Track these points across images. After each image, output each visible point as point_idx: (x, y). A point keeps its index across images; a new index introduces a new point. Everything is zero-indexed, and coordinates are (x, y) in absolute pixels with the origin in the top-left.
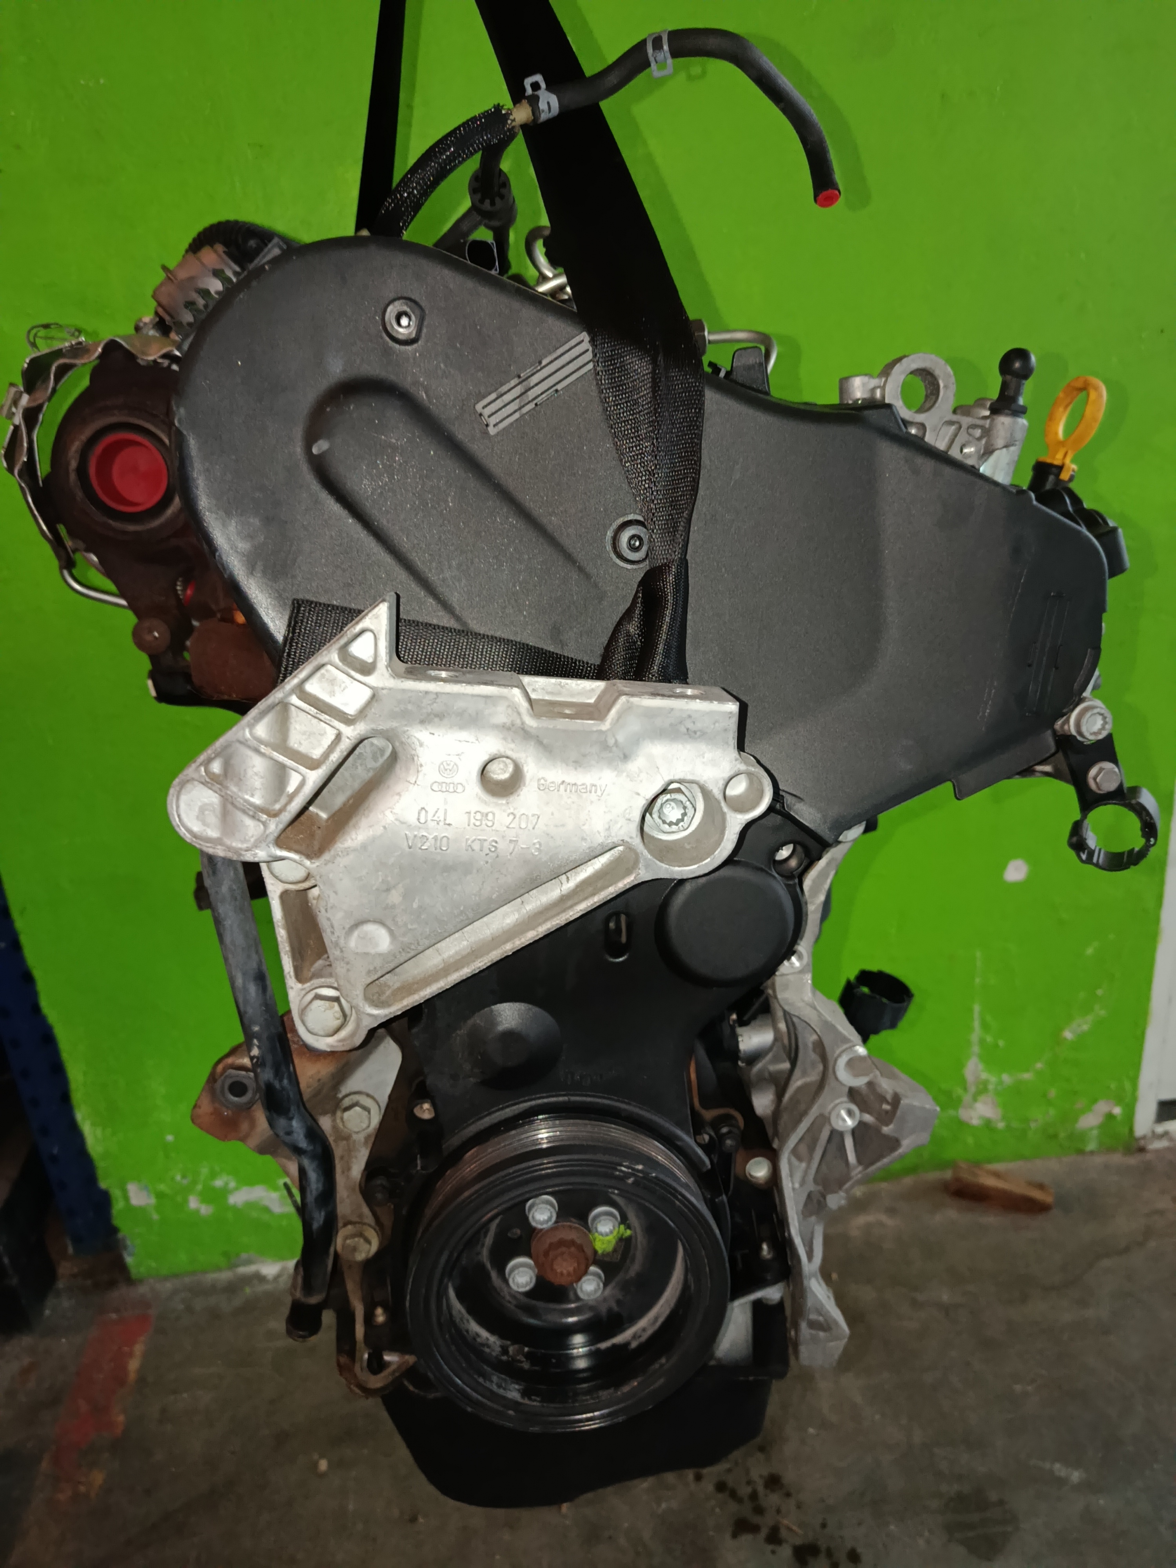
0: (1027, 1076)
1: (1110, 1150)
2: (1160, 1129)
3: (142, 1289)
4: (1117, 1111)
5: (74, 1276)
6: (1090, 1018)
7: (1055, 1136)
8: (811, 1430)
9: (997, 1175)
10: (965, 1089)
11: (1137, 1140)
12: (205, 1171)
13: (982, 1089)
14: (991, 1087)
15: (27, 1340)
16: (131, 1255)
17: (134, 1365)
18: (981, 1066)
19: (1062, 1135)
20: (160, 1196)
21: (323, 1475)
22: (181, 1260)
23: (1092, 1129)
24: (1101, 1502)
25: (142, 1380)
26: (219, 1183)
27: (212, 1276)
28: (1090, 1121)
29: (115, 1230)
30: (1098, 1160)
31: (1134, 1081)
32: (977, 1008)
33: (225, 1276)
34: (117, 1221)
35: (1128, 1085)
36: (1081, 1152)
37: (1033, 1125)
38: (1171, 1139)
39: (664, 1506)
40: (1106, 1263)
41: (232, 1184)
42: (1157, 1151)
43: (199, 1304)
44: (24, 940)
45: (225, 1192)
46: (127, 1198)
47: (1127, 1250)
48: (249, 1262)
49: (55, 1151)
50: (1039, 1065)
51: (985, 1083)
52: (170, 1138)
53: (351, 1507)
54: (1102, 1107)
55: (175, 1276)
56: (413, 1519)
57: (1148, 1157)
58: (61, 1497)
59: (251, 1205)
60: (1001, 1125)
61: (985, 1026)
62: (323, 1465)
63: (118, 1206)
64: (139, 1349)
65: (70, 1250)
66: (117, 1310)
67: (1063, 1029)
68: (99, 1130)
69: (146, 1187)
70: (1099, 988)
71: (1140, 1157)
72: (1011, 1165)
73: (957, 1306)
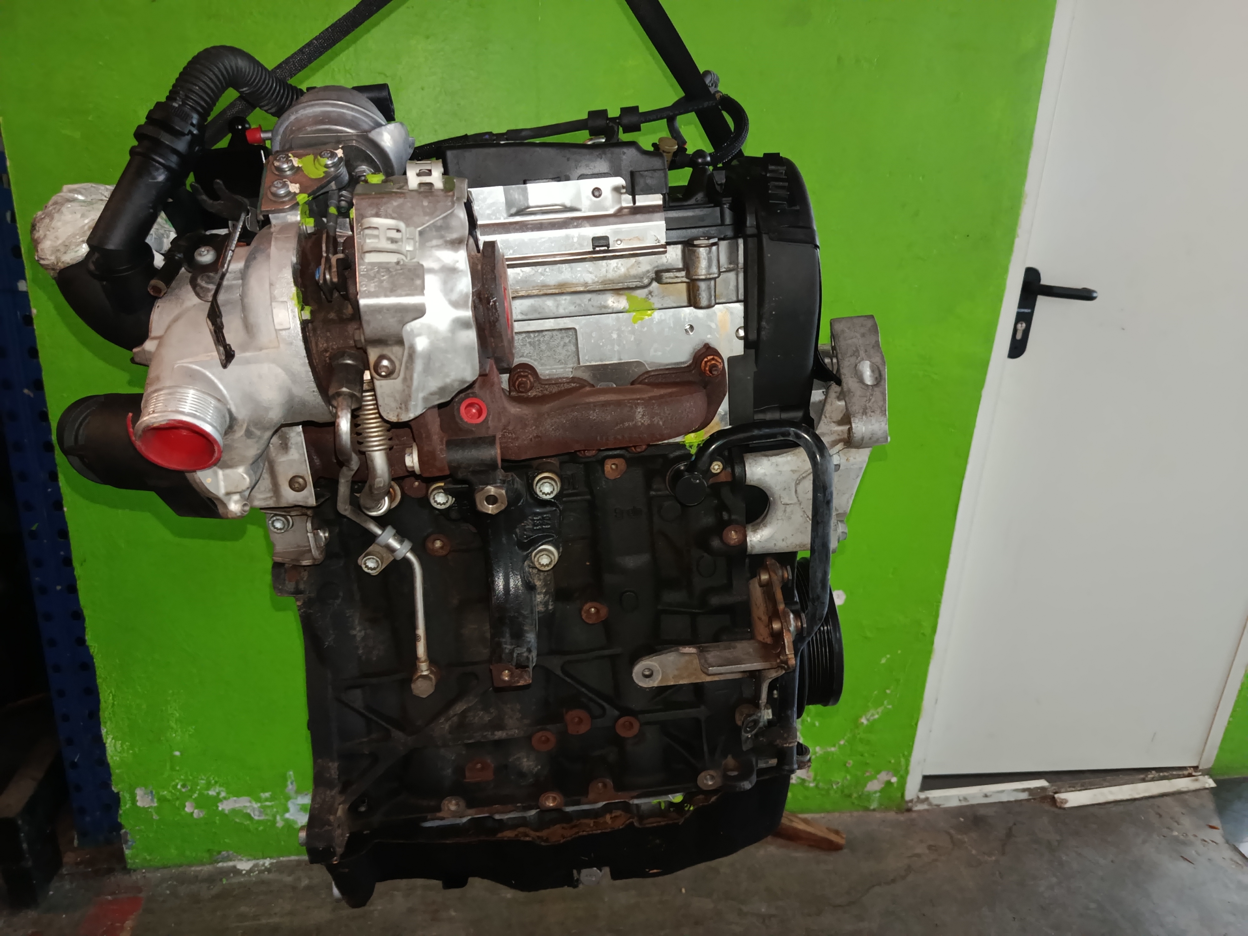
0: (833, 749)
1: (887, 809)
2: (922, 796)
3: (135, 877)
4: (894, 780)
5: (78, 864)
6: (880, 710)
7: (849, 796)
9: (805, 821)
11: (907, 802)
12: (202, 782)
15: (32, 914)
16: (130, 848)
19: (855, 795)
20: (162, 800)
22: (172, 854)
23: (875, 792)
26: (212, 793)
27: (194, 869)
28: (874, 786)
29: (120, 826)
30: (878, 816)
31: (908, 758)
33: (207, 868)
34: (122, 820)
35: (903, 760)
36: (867, 809)
37: (835, 787)
38: (930, 804)
40: (877, 889)
41: (223, 794)
42: (919, 811)
43: (183, 890)
44: (80, 585)
45: (217, 799)
46: (134, 801)
47: (893, 881)
48: (228, 859)
49: (76, 759)
50: (842, 742)
52: (177, 753)
54: (883, 776)
55: (165, 867)
57: (913, 815)
59: (234, 811)
60: (812, 785)
63: (126, 806)
64: (129, 924)
65: (76, 842)
66: (112, 893)
67: (861, 717)
68: (119, 743)
69: (152, 792)
70: (888, 688)
71: (907, 815)
72: (817, 816)
73: (771, 916)
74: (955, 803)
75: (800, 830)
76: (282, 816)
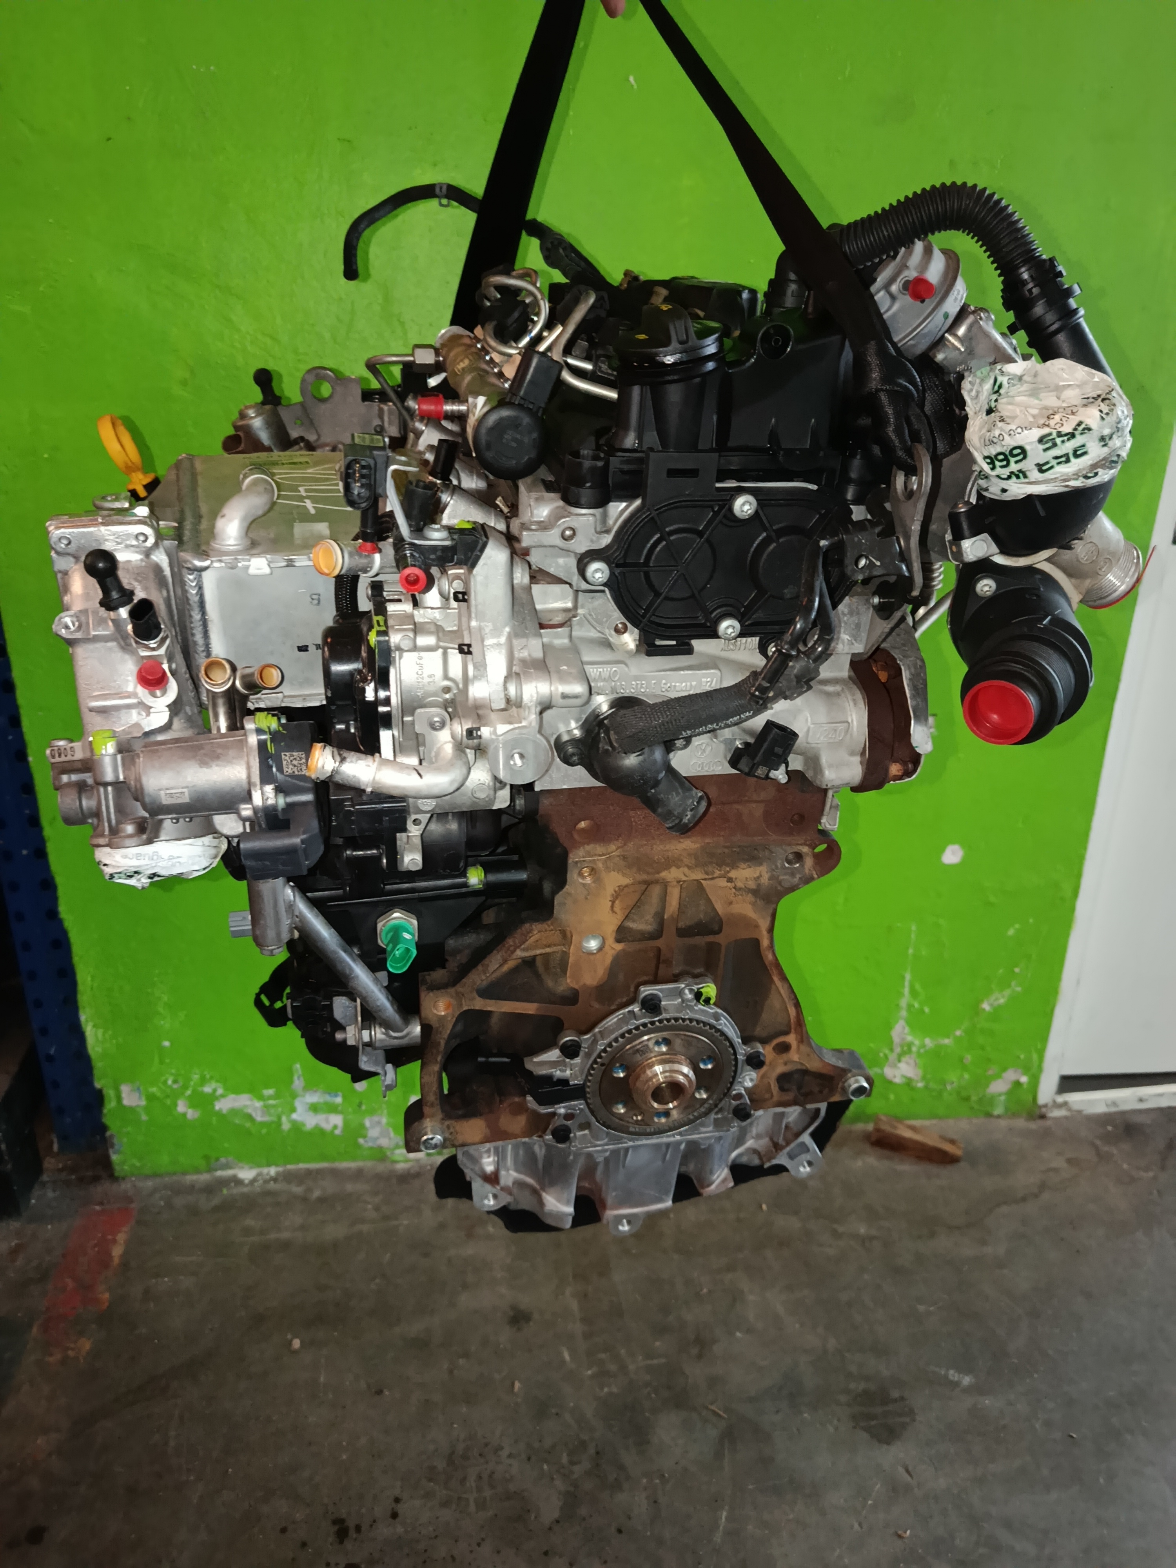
0: (946, 1041)
1: (1014, 1115)
2: (1060, 1099)
3: (125, 1186)
4: (1024, 1079)
5: (60, 1171)
6: (1007, 992)
7: (967, 1099)
8: (738, 1334)
9: (913, 1128)
10: (892, 1050)
11: (1040, 1107)
12: (196, 1077)
13: (907, 1049)
14: (914, 1049)
15: (14, 1224)
16: (117, 1152)
17: (117, 1252)
18: (907, 1030)
19: (974, 1098)
20: (151, 1098)
21: (296, 1352)
22: (163, 1161)
23: (1000, 1095)
24: (987, 1402)
25: (125, 1265)
26: (207, 1089)
27: (190, 1178)
28: (999, 1087)
29: (104, 1128)
30: (1003, 1123)
31: (1041, 1053)
32: (908, 976)
33: (205, 1177)
34: (107, 1120)
35: (1035, 1056)
36: (989, 1115)
37: (949, 1087)
38: (1070, 1110)
39: (606, 1390)
40: (1004, 1209)
41: (220, 1091)
42: (1056, 1119)
43: (179, 1201)
44: (50, 848)
45: (213, 1097)
46: (119, 1098)
47: (1024, 1199)
48: (227, 1166)
49: (52, 1052)
50: (958, 1033)
51: (910, 1045)
52: (167, 1043)
53: (322, 1379)
54: (1011, 1075)
55: (156, 1175)
56: (380, 1392)
57: (1048, 1123)
58: (51, 1359)
59: (234, 1112)
60: (920, 1085)
61: (914, 993)
62: (296, 1344)
63: (110, 1105)
64: (121, 1237)
65: (56, 1147)
66: (101, 1203)
67: (982, 1001)
68: (100, 1032)
69: (139, 1089)
70: (1016, 966)
71: (1040, 1123)
72: (927, 1123)
73: (872, 1238)
74: (1101, 1109)
75: (904, 1138)
76: (289, 1116)
